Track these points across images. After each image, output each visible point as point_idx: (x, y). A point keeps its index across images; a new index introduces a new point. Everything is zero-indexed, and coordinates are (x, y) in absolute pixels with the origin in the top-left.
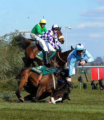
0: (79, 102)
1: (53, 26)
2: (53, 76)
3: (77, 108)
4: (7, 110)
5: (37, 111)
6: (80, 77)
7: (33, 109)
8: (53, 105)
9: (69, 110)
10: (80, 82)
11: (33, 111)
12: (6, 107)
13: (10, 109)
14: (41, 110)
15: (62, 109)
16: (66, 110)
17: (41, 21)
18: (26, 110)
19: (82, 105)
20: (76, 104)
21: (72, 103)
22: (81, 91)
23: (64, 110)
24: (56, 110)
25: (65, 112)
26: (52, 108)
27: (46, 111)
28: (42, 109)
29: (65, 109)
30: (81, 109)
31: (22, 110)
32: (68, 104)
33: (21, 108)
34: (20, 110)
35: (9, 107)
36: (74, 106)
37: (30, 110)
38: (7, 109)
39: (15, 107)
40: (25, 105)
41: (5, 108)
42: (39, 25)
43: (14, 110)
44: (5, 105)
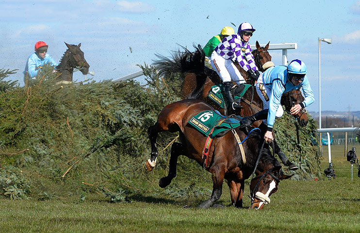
0: (348, 207)
1: (241, 25)
2: (236, 135)
3: (343, 221)
4: (188, 226)
5: (256, 227)
6: (350, 151)
7: (246, 223)
8: (290, 215)
9: (326, 226)
10: (352, 163)
11: (245, 229)
12: (185, 219)
13: (193, 224)
14: (263, 227)
15: (311, 224)
16: (320, 226)
17: (223, 31)
18: (230, 225)
19: (355, 213)
20: (341, 211)
21: (334, 211)
22: (354, 183)
23: (315, 226)
24: (297, 225)
25: (318, 230)
26: (289, 222)
27: (276, 229)
28: (266, 222)
29: (318, 224)
30: (355, 224)
31: (221, 225)
32: (325, 212)
33: (219, 222)
34: (217, 225)
35: (191, 218)
36: (338, 217)
37: (241, 226)
38: (187, 222)
39: (204, 219)
40: (228, 215)
41: (183, 222)
42: (219, 38)
43: (204, 225)
44: (184, 215)
